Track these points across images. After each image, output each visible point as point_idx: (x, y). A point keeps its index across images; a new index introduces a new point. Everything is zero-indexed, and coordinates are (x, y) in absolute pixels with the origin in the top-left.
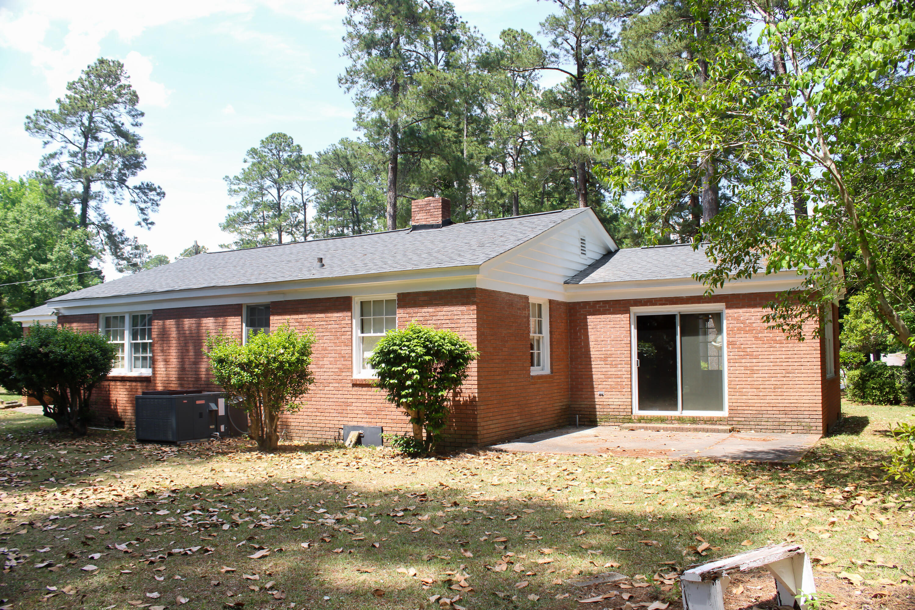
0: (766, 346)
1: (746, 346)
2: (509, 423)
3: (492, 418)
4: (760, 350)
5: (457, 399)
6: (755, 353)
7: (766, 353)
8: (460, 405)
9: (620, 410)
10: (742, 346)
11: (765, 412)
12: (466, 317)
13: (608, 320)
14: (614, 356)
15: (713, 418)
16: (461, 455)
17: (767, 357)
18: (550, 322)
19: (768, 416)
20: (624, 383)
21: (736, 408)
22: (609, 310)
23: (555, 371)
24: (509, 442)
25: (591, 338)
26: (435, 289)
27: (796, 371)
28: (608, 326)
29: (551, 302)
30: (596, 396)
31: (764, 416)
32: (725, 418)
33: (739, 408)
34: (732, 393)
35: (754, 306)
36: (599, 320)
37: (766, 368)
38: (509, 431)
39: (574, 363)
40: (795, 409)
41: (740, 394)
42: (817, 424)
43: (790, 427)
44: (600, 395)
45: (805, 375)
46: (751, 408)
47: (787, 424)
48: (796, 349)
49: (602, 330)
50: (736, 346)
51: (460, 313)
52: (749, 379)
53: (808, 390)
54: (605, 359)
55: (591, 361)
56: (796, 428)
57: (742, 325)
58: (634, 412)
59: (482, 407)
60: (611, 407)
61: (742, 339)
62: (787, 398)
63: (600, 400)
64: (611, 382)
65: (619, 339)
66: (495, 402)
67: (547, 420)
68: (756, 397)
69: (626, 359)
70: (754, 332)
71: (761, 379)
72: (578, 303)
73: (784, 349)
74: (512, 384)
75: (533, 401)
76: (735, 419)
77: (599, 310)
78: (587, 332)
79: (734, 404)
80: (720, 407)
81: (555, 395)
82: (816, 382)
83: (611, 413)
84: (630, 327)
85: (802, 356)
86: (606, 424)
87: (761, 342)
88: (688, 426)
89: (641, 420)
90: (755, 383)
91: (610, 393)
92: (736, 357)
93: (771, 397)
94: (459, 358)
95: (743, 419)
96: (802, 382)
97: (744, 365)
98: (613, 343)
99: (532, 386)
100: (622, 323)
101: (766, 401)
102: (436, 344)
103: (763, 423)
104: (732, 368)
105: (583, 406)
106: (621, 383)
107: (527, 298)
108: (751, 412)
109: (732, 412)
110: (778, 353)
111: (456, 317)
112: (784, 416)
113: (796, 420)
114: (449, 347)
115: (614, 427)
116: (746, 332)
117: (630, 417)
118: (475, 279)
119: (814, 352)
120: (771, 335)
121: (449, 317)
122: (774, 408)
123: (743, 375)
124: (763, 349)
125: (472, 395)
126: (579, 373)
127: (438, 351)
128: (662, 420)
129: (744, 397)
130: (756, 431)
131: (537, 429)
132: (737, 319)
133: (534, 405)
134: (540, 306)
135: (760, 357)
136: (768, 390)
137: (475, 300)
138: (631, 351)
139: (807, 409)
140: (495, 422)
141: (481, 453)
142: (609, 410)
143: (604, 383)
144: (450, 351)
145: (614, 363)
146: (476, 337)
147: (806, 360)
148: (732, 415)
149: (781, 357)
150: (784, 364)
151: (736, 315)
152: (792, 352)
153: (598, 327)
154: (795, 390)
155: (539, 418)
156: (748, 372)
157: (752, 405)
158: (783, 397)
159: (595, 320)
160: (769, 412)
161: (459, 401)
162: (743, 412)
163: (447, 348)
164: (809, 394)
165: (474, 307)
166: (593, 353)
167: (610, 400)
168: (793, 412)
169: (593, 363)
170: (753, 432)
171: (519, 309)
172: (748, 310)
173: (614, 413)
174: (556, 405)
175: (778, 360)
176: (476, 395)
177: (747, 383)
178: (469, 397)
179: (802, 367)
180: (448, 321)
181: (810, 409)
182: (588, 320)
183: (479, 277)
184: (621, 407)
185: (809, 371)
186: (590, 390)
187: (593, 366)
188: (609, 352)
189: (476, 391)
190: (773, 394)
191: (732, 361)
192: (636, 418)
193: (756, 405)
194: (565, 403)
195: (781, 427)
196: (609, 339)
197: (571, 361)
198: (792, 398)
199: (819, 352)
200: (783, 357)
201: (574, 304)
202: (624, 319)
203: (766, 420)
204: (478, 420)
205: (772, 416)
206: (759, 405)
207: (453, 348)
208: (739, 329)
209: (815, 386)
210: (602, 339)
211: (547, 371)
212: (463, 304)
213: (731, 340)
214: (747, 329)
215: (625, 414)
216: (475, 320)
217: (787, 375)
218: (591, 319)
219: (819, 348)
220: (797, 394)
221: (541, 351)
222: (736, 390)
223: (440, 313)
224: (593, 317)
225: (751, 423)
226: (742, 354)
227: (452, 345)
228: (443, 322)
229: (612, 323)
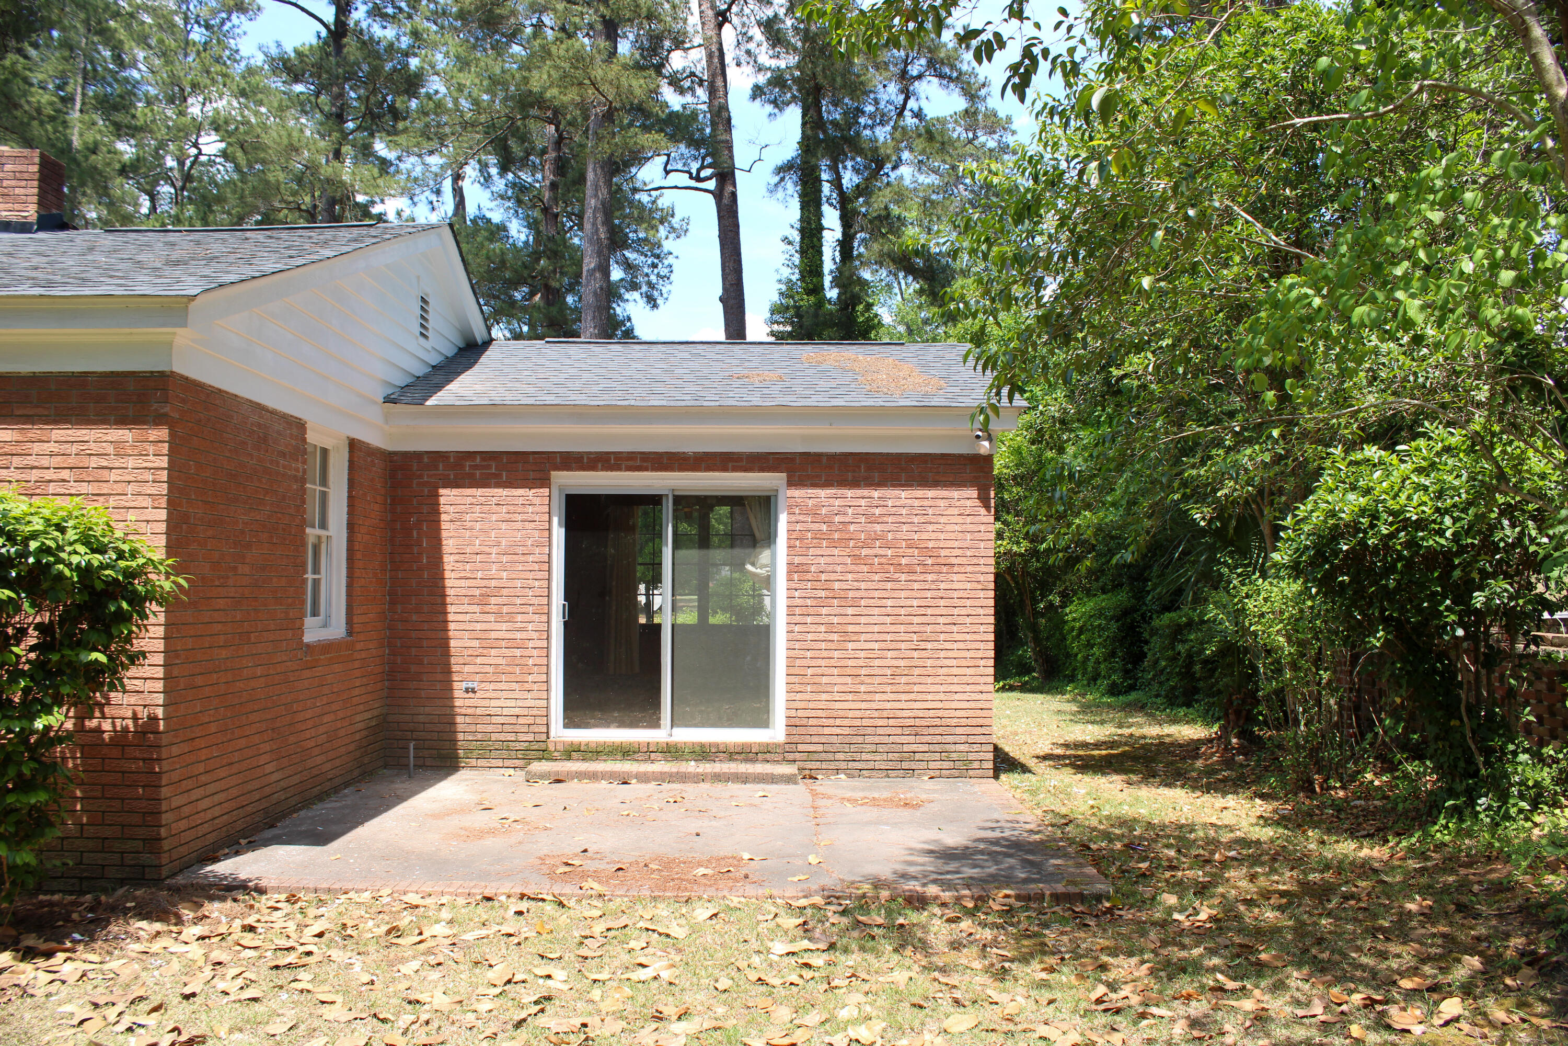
0: (877, 577)
1: (833, 577)
2: (250, 787)
3: (203, 778)
4: (863, 585)
5: (92, 724)
6: (851, 594)
7: (876, 594)
8: (103, 744)
9: (517, 728)
10: (823, 577)
11: (869, 731)
12: (131, 462)
13: (494, 500)
14: (505, 592)
15: (750, 745)
16: (114, 928)
17: (880, 603)
18: (350, 498)
19: (877, 739)
20: (531, 662)
21: (804, 722)
22: (497, 476)
23: (357, 628)
24: (253, 846)
25: (449, 544)
26: (25, 368)
27: (942, 637)
28: (494, 517)
29: (354, 445)
30: (457, 694)
31: (869, 739)
32: (777, 745)
33: (812, 722)
34: (797, 688)
35: (854, 484)
36: (469, 500)
37: (876, 628)
38: (249, 809)
39: (399, 608)
40: (938, 722)
41: (815, 688)
42: (982, 756)
43: (923, 765)
44: (467, 691)
45: (961, 645)
46: (838, 722)
47: (918, 756)
48: (943, 586)
49: (478, 526)
50: (809, 576)
51: (110, 449)
52: (836, 654)
53: (965, 680)
54: (483, 601)
55: (444, 604)
56: (938, 765)
57: (824, 527)
58: (552, 734)
59: (175, 750)
60: (495, 720)
61: (822, 560)
62: (920, 696)
63: (468, 702)
64: (495, 657)
65: (520, 550)
66: (213, 728)
67: (338, 762)
68: (850, 697)
69: (536, 601)
70: (852, 543)
71: (862, 654)
72: (418, 456)
73: (916, 586)
74: (259, 671)
75: (309, 714)
76: (801, 747)
77: (471, 476)
78: (438, 530)
79: (800, 713)
80: (763, 721)
81: (356, 692)
82: (982, 663)
83: (494, 737)
84: (550, 522)
85: (956, 602)
86: (481, 762)
87: (865, 568)
88: (691, 767)
89: (572, 752)
90: (850, 663)
91: (492, 686)
92: (809, 602)
93: (884, 697)
94: (114, 598)
95: (820, 748)
96: (954, 662)
97: (826, 620)
98: (505, 559)
99: (307, 673)
100: (530, 509)
101: (874, 705)
102: (33, 545)
103: (864, 756)
104: (797, 628)
105: (422, 718)
106: (523, 661)
107: (300, 426)
108: (838, 731)
109: (794, 730)
110: (903, 594)
111: (94, 462)
112: (912, 739)
113: (937, 748)
114: (81, 556)
115: (502, 771)
116: (833, 544)
117: (543, 746)
118: (170, 345)
119: (981, 594)
120: (889, 552)
121: (71, 461)
122: (891, 722)
123: (823, 645)
124: (870, 585)
125: (143, 714)
126: (414, 634)
127: (41, 569)
128: (626, 752)
129: (824, 696)
130: (850, 776)
131: (316, 790)
132: (814, 513)
133: (310, 724)
134: (325, 452)
135: (863, 603)
136: (878, 680)
137: (167, 409)
138: (549, 580)
139: (964, 722)
140: (211, 788)
141: (187, 914)
142: (490, 728)
143: (479, 660)
144: (86, 572)
145: (505, 609)
146: (163, 527)
147: (964, 611)
148: (796, 739)
149: (909, 602)
150: (916, 620)
151: (810, 503)
152: (935, 594)
153: (468, 517)
154: (937, 680)
155: (319, 760)
156: (835, 637)
157: (841, 713)
158: (912, 696)
159: (459, 500)
160: (880, 731)
161: (99, 731)
162: (821, 730)
163: (75, 559)
164: (968, 688)
165: (163, 433)
166: (453, 583)
167: (494, 703)
168: (931, 731)
169: (450, 609)
170: (843, 776)
171: (283, 454)
172: (840, 492)
173: (502, 737)
174: (358, 718)
175: (903, 611)
176: (160, 712)
177: (833, 662)
178: (135, 718)
179: (955, 628)
180: (65, 474)
181: (969, 722)
182: (442, 500)
183: (182, 337)
184: (521, 720)
185: (968, 637)
186: (440, 677)
187: (451, 617)
188: (493, 583)
189: (160, 699)
190: (888, 688)
191: (797, 611)
192: (560, 747)
193: (851, 714)
194: (375, 713)
195: (905, 765)
196: (494, 550)
197: (393, 603)
198: (930, 697)
199: (992, 594)
200: (915, 603)
201: (406, 456)
202: (537, 501)
203: (873, 748)
204: (165, 792)
205: (886, 739)
206: (858, 714)
207: (96, 559)
208: (818, 536)
209: (981, 670)
210: (477, 548)
211: (337, 629)
212: (122, 421)
213: (797, 560)
214: (836, 536)
215: (530, 737)
216: (164, 475)
217: (923, 645)
218: (448, 497)
219: (992, 586)
220: (942, 688)
221: (323, 575)
222: (805, 680)
223: (37, 448)
224: (455, 491)
225: (840, 756)
226: (823, 594)
227: (94, 551)
228: (49, 474)
229: (504, 509)
